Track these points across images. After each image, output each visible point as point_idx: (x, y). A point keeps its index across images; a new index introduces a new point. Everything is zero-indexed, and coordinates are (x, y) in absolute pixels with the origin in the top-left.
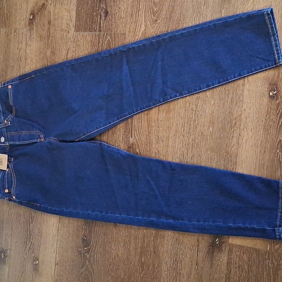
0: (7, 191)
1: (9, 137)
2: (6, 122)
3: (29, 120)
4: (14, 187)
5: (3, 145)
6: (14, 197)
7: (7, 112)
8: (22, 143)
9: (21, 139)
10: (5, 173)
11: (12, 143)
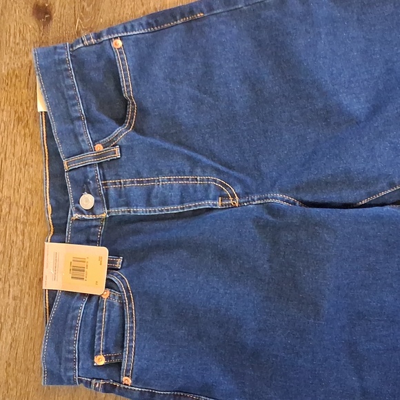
0: (100, 360)
1: (112, 192)
2: (99, 147)
3: (180, 143)
4: (130, 347)
5: (91, 217)
6: (127, 380)
7: (106, 118)
8: (156, 210)
9: (154, 201)
10: (97, 305)
11: (121, 211)
